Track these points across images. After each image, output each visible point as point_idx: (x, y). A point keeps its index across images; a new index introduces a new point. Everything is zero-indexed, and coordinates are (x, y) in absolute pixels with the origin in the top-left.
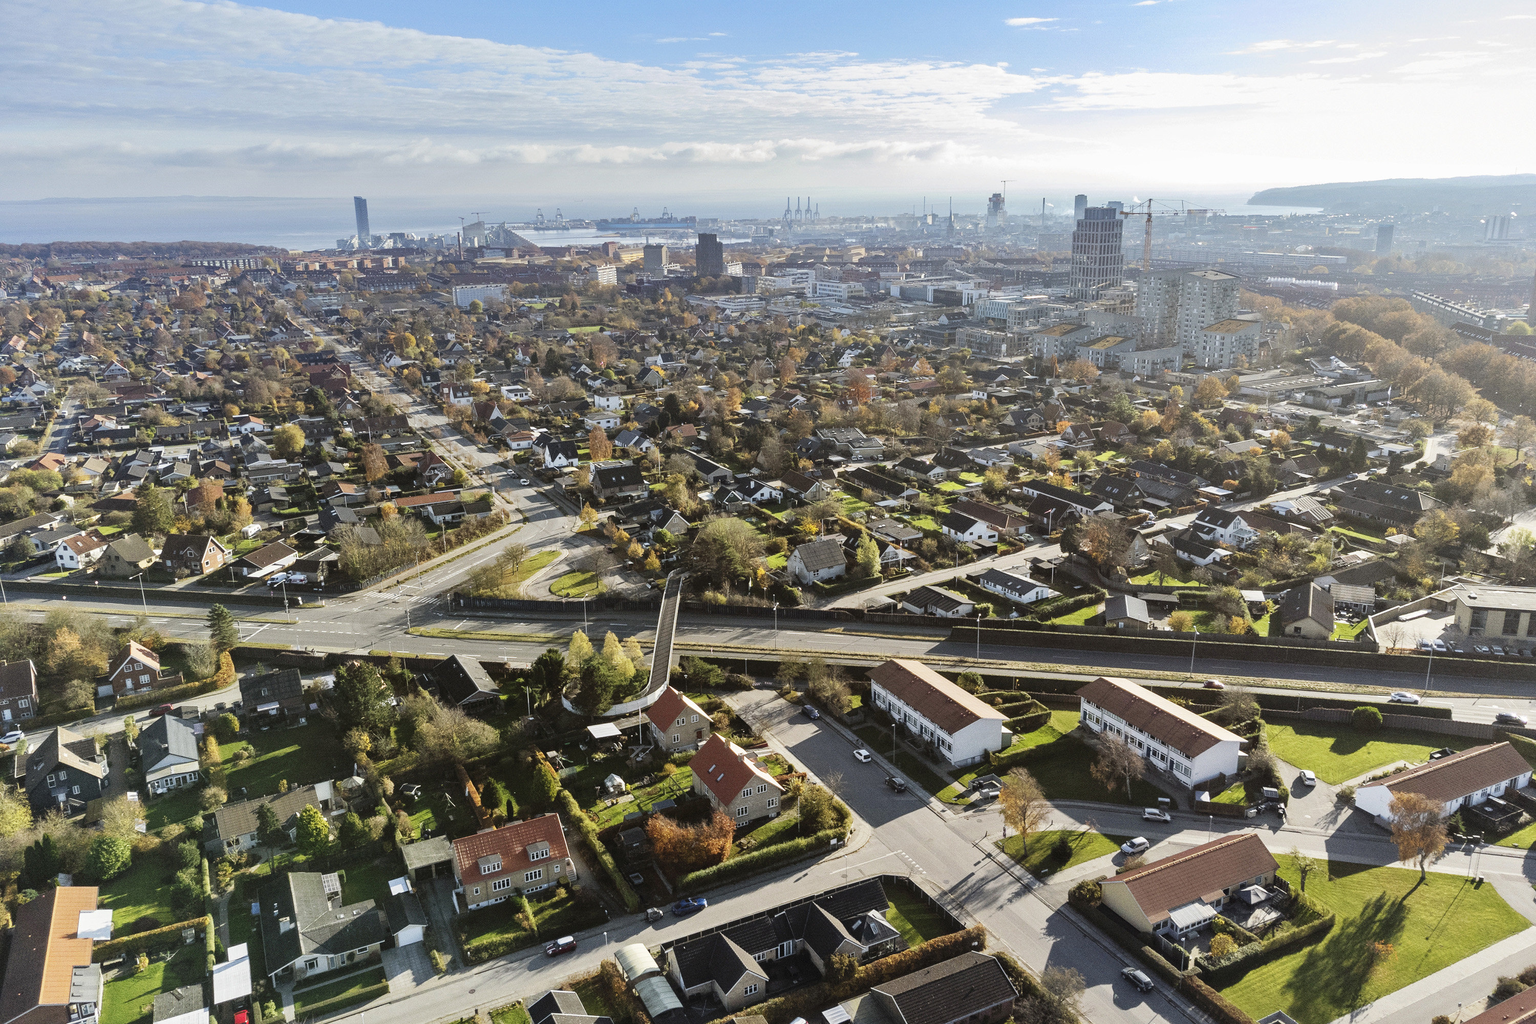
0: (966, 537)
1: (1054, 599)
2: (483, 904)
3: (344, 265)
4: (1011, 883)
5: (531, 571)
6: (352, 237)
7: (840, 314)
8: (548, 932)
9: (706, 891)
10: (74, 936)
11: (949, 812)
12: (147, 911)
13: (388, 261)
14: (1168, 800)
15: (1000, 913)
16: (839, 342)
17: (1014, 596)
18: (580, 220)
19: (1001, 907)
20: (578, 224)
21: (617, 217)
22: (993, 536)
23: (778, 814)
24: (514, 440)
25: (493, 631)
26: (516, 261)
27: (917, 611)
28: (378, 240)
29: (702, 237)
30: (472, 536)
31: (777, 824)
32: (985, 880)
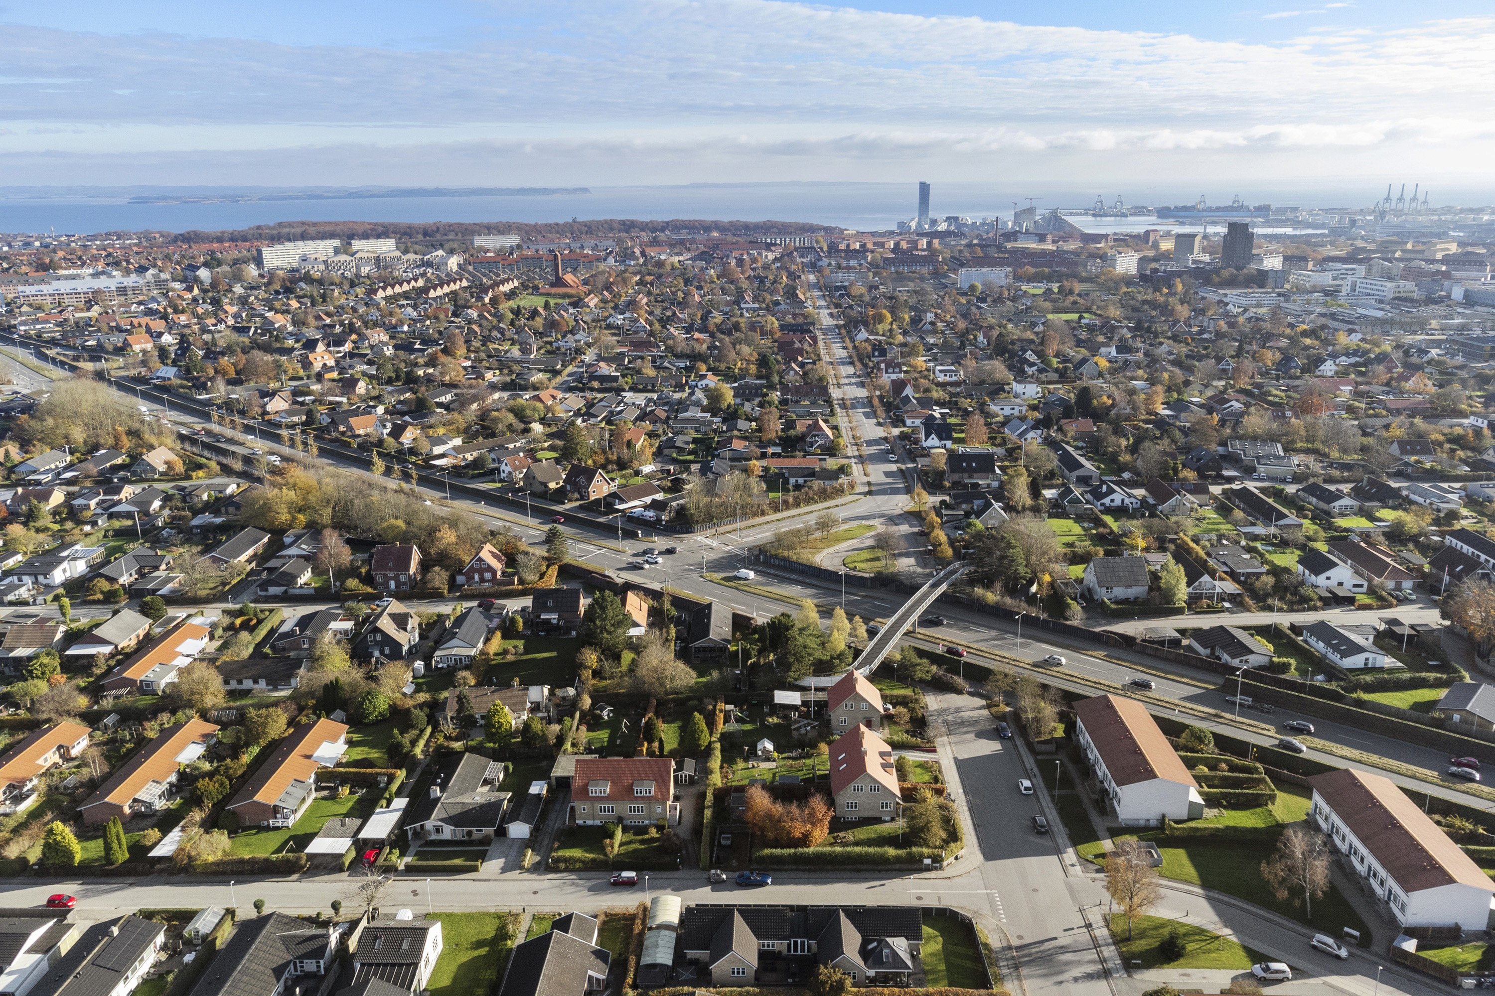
0: (1321, 580)
1: (1391, 671)
2: (589, 822)
3: (882, 245)
4: (1091, 962)
5: (838, 540)
6: (913, 219)
7: (1366, 316)
8: (620, 864)
9: (775, 870)
10: (308, 757)
11: (1078, 868)
12: (374, 754)
13: (923, 243)
14: (1357, 933)
15: (1055, 988)
16: (1337, 347)
17: (1335, 657)
18: (1143, 207)
19: (1061, 982)
20: (1139, 211)
21: (1181, 204)
22: (1361, 586)
23: (893, 819)
24: (910, 417)
25: (769, 589)
26: (1049, 246)
27: (1203, 652)
28: (934, 222)
29: (1232, 226)
30: (809, 500)
31: (885, 828)
32: (1064, 949)
